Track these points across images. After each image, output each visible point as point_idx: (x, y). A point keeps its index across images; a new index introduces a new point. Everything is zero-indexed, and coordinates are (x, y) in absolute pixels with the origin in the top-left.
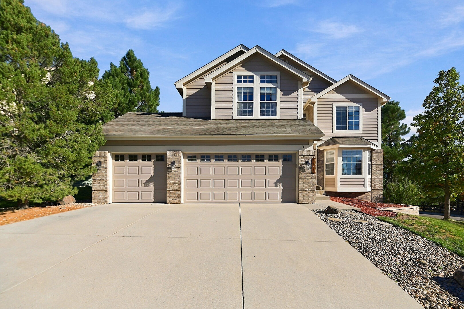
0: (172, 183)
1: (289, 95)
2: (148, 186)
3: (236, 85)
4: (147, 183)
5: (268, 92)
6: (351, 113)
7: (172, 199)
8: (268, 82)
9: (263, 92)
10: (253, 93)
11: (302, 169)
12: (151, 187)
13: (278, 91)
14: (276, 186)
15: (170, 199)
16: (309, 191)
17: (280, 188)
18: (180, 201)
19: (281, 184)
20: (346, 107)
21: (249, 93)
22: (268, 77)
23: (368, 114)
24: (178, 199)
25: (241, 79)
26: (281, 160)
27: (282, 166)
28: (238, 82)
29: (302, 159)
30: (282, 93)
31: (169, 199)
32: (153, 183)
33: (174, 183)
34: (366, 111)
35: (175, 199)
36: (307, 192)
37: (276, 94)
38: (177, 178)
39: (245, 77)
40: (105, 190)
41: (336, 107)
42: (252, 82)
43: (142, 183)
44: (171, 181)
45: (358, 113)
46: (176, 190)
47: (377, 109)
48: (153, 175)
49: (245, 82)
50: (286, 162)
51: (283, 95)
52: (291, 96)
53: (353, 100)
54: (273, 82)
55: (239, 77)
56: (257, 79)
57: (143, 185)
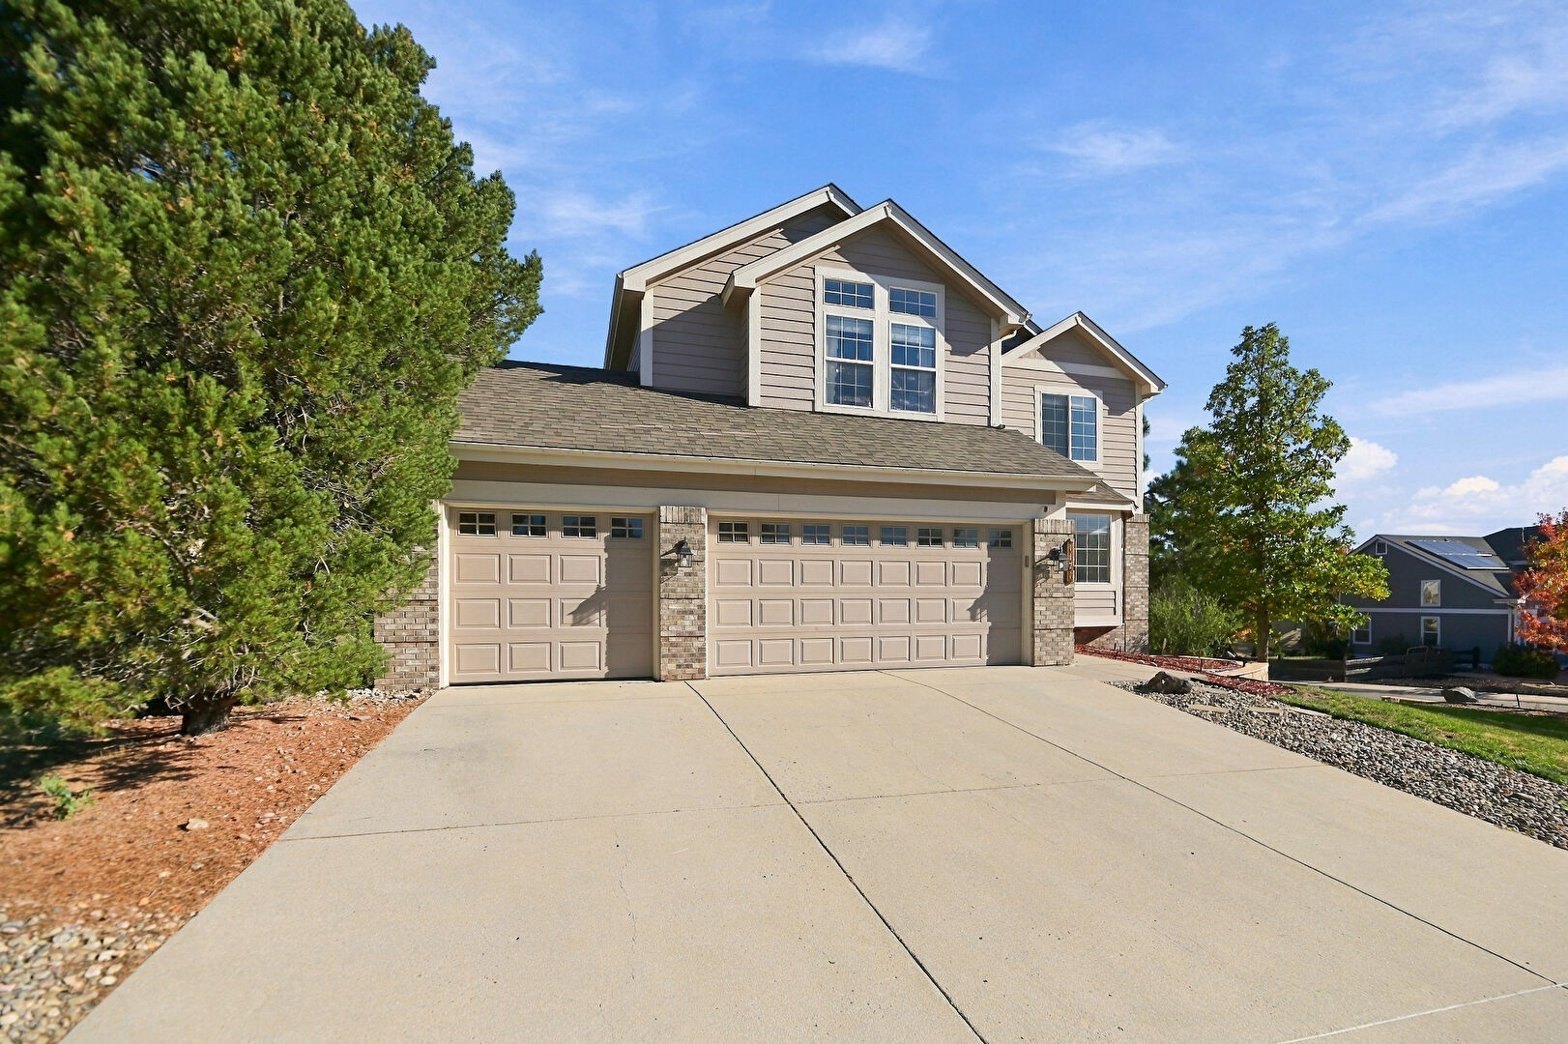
0: (679, 612)
1: (967, 354)
2: (585, 624)
3: (825, 309)
4: (582, 614)
5: (912, 340)
6: (1077, 415)
7: (679, 666)
8: (913, 311)
9: (899, 337)
10: (870, 337)
11: (1040, 570)
12: (598, 626)
13: (940, 338)
14: (973, 618)
15: (672, 666)
16: (1059, 632)
17: (984, 624)
18: (702, 671)
19: (985, 612)
20: (1067, 397)
21: (861, 336)
22: (912, 296)
23: (1115, 420)
24: (696, 665)
25: (836, 292)
26: (984, 545)
27: (989, 560)
28: (830, 299)
29: (1043, 544)
30: (950, 348)
31: (667, 667)
32: (603, 612)
33: (685, 612)
34: (1110, 412)
35: (688, 666)
36: (1054, 635)
37: (934, 347)
38: (693, 596)
39: (849, 287)
40: (432, 639)
41: (1045, 396)
42: (869, 304)
43: (566, 612)
44: (674, 607)
45: (1093, 417)
46: (691, 636)
47: (1133, 410)
48: (603, 585)
49: (849, 302)
50: (997, 550)
51: (952, 353)
52: (972, 358)
53: (1083, 381)
54: (927, 313)
55: (831, 284)
56: (881, 295)
57: (569, 619)
